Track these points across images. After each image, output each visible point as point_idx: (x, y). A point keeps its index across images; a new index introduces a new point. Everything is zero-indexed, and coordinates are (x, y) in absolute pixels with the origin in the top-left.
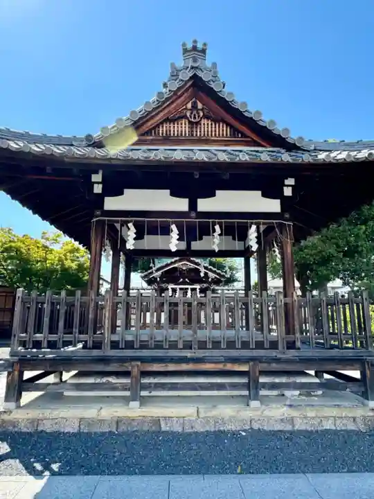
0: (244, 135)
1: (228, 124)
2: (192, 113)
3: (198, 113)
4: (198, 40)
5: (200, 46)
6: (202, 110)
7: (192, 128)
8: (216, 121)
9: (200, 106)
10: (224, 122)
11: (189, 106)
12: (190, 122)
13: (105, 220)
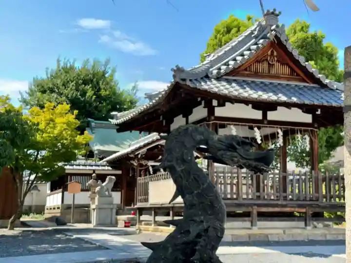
0: (298, 75)
1: (289, 67)
2: (270, 58)
3: (274, 58)
4: (276, 9)
5: (277, 12)
6: (276, 56)
7: (270, 67)
8: (283, 64)
9: (275, 54)
10: (287, 64)
11: (269, 53)
12: (269, 64)
13: (217, 123)
